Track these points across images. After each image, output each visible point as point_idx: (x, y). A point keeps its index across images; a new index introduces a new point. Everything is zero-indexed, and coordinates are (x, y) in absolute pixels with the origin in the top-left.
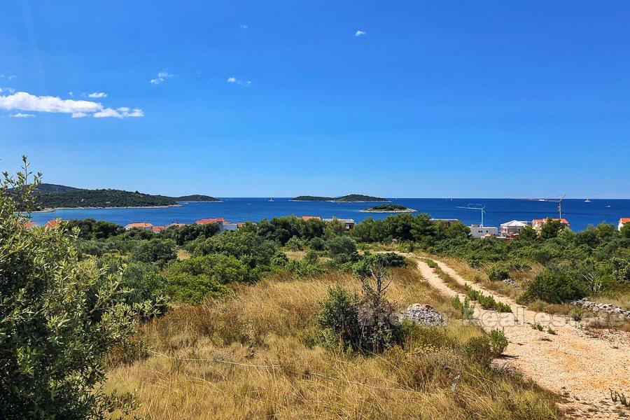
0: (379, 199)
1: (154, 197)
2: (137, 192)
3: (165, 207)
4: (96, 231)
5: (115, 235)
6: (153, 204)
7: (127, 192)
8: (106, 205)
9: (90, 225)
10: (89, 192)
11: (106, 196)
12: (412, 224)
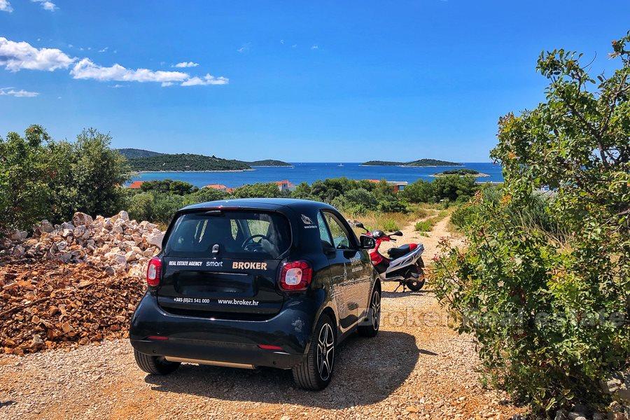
0: (452, 164)
1: (229, 161)
2: (214, 157)
3: (240, 171)
4: (173, 190)
5: (189, 193)
6: (228, 168)
8: (185, 169)
9: (168, 184)
10: (170, 156)
11: (186, 160)
12: (459, 185)
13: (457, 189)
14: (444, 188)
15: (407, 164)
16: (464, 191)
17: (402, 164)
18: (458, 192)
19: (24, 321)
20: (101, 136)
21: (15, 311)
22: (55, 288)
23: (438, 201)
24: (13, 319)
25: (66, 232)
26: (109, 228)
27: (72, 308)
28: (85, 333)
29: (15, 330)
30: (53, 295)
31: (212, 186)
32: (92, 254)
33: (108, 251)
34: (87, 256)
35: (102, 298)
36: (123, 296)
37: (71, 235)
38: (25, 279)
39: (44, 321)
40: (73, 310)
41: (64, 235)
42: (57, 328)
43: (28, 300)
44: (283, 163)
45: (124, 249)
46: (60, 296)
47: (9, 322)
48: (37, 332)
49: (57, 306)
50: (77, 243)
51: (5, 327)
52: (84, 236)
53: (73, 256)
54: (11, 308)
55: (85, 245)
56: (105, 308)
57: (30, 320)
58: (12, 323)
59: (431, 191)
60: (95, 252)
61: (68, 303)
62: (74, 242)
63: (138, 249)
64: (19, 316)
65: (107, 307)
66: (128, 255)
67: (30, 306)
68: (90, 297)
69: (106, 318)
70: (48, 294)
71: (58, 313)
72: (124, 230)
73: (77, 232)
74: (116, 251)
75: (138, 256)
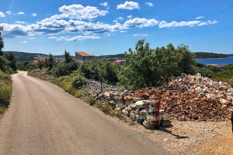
1: (219, 54)
2: (212, 53)
3: (223, 58)
5: (202, 67)
6: (218, 57)
7: (208, 53)
8: (199, 58)
11: (200, 55)
19: (178, 109)
20: (185, 46)
21: (176, 106)
22: (187, 99)
24: (175, 108)
25: (180, 80)
26: (195, 79)
27: (194, 107)
28: (200, 117)
29: (176, 112)
30: (186, 102)
31: (212, 65)
32: (190, 89)
33: (196, 88)
34: (188, 89)
35: (203, 105)
36: (211, 105)
37: (182, 81)
38: (176, 95)
39: (185, 110)
40: (194, 108)
41: (180, 81)
42: (190, 113)
43: (179, 102)
45: (202, 87)
46: (189, 103)
47: (174, 109)
48: (183, 114)
49: (189, 106)
50: (184, 84)
51: (173, 110)
52: (186, 82)
53: (184, 89)
54: (174, 104)
55: (187, 85)
56: (205, 109)
57: (181, 109)
58: (175, 110)
60: (191, 88)
61: (192, 105)
62: (183, 84)
63: (207, 88)
64: (177, 107)
65: (206, 109)
66: (204, 90)
67: (180, 104)
68: (199, 104)
69: (206, 113)
70: (185, 101)
71: (189, 108)
72: (200, 80)
73: (184, 80)
74: (199, 88)
75: (208, 90)
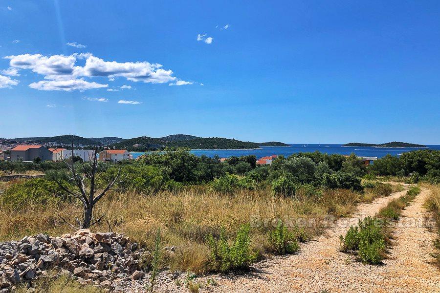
0: (418, 146)
2: (234, 139)
3: (251, 149)
8: (214, 148)
10: (205, 139)
11: (215, 142)
12: (427, 160)
13: (425, 163)
14: (412, 162)
15: (379, 145)
16: (433, 166)
17: (375, 145)
18: (426, 166)
23: (407, 175)
44: (283, 144)
59: (400, 165)
